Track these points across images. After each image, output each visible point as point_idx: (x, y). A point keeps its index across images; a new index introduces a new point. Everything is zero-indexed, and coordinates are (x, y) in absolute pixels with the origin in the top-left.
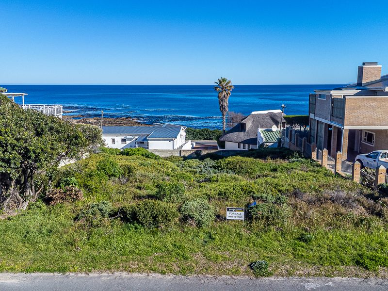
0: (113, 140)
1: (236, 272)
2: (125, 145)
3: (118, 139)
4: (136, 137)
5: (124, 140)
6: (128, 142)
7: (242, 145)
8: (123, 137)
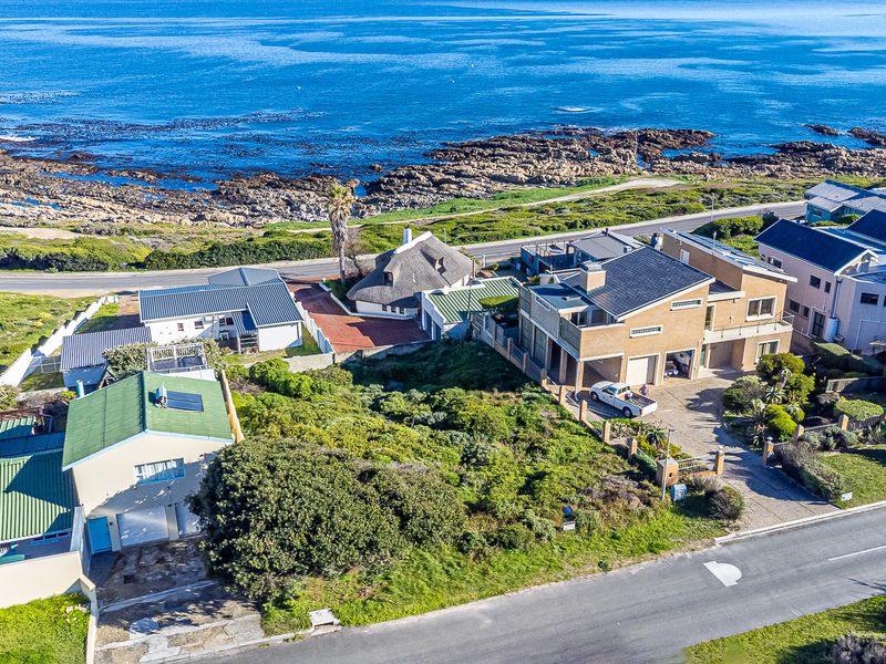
0: (181, 326)
1: (594, 572)
2: (201, 331)
3: (189, 323)
4: (221, 317)
5: (199, 324)
6: (206, 326)
7: (389, 308)
8: (198, 320)
